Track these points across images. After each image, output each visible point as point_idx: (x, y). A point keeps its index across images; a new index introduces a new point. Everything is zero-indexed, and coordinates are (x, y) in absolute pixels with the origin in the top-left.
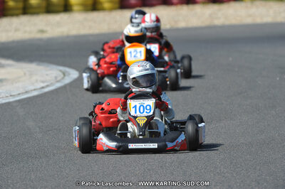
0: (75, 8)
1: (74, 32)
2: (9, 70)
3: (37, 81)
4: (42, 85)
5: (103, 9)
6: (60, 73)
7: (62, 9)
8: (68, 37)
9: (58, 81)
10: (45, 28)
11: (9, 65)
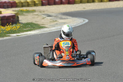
0: (96, 1)
1: (94, 8)
2: (69, 20)
3: (75, 23)
4: (76, 24)
5: (104, 2)
6: (83, 21)
7: (92, 1)
8: (92, 10)
9: (81, 23)
10: (85, 7)
11: (69, 18)
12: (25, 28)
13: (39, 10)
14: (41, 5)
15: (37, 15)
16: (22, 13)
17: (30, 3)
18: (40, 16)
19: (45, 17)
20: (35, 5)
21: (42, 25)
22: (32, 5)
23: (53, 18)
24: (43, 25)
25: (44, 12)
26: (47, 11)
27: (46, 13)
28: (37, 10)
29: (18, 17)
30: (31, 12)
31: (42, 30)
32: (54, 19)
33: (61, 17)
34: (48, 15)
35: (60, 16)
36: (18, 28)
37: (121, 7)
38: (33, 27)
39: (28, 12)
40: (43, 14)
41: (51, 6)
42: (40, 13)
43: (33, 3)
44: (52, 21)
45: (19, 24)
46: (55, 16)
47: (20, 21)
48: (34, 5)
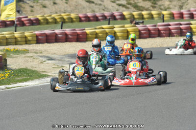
12: (18, 76)
13: (34, 50)
14: (35, 42)
15: (32, 57)
16: (9, 55)
17: (19, 39)
18: (36, 59)
19: (45, 61)
20: (27, 41)
21: (43, 72)
22: (22, 43)
23: (57, 61)
24: (45, 72)
25: (41, 53)
26: (45, 51)
27: (44, 54)
28: (31, 50)
29: (6, 60)
30: (22, 53)
31: (43, 80)
32: (59, 63)
33: (69, 61)
34: (48, 57)
35: (67, 59)
36: (6, 77)
37: (159, 46)
38: (29, 76)
39: (17, 52)
40: (41, 57)
41: (51, 45)
42: (36, 55)
43: (24, 39)
44: (56, 66)
45: (8, 70)
46: (59, 59)
47: (8, 67)
48: (25, 43)
